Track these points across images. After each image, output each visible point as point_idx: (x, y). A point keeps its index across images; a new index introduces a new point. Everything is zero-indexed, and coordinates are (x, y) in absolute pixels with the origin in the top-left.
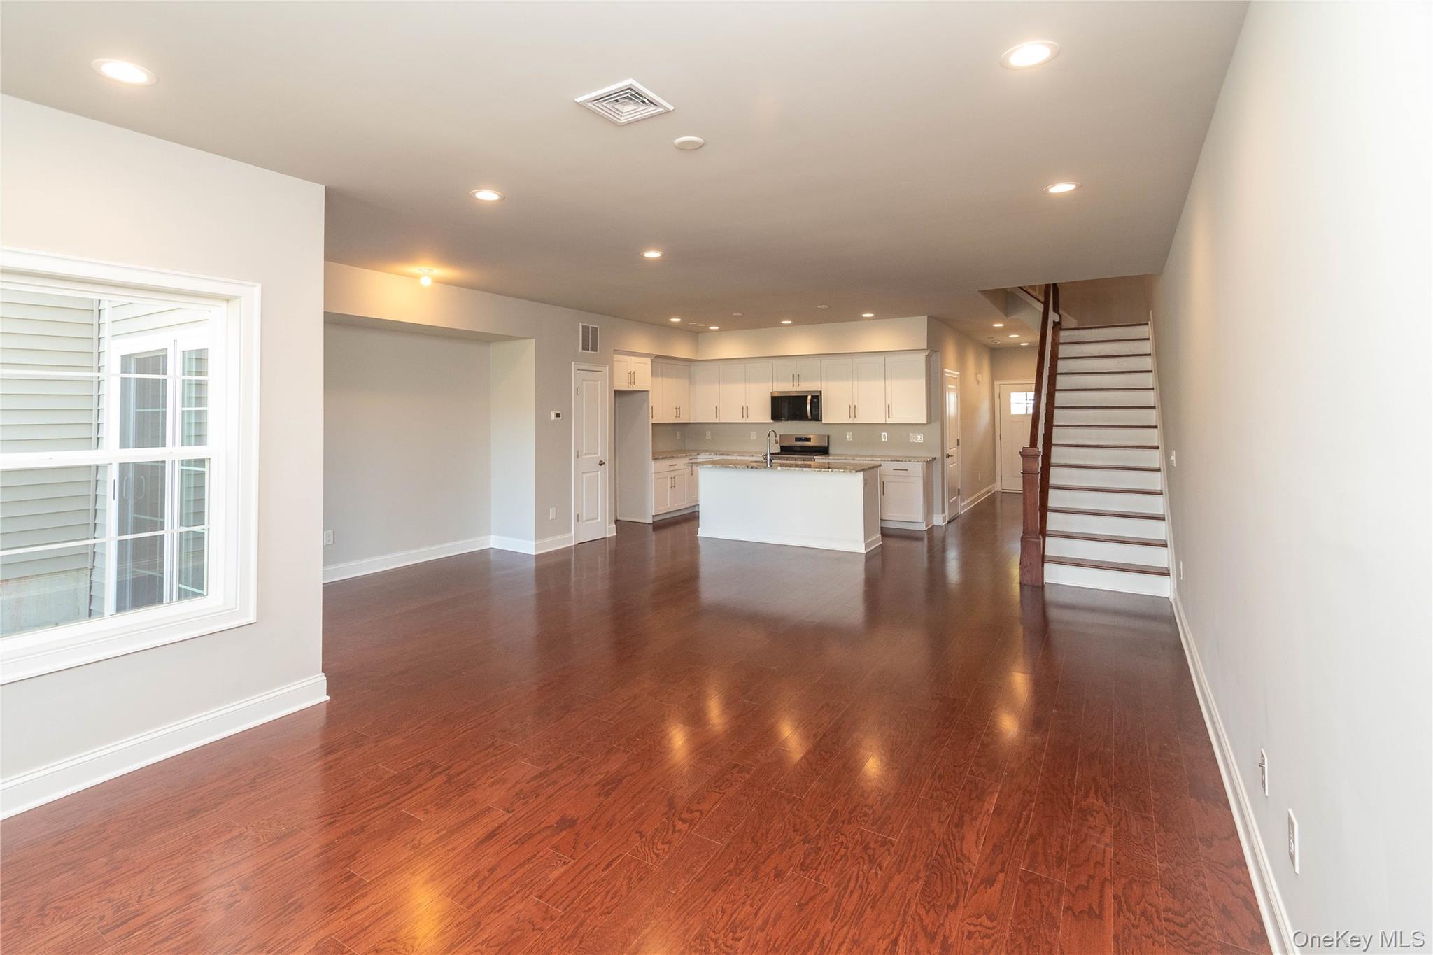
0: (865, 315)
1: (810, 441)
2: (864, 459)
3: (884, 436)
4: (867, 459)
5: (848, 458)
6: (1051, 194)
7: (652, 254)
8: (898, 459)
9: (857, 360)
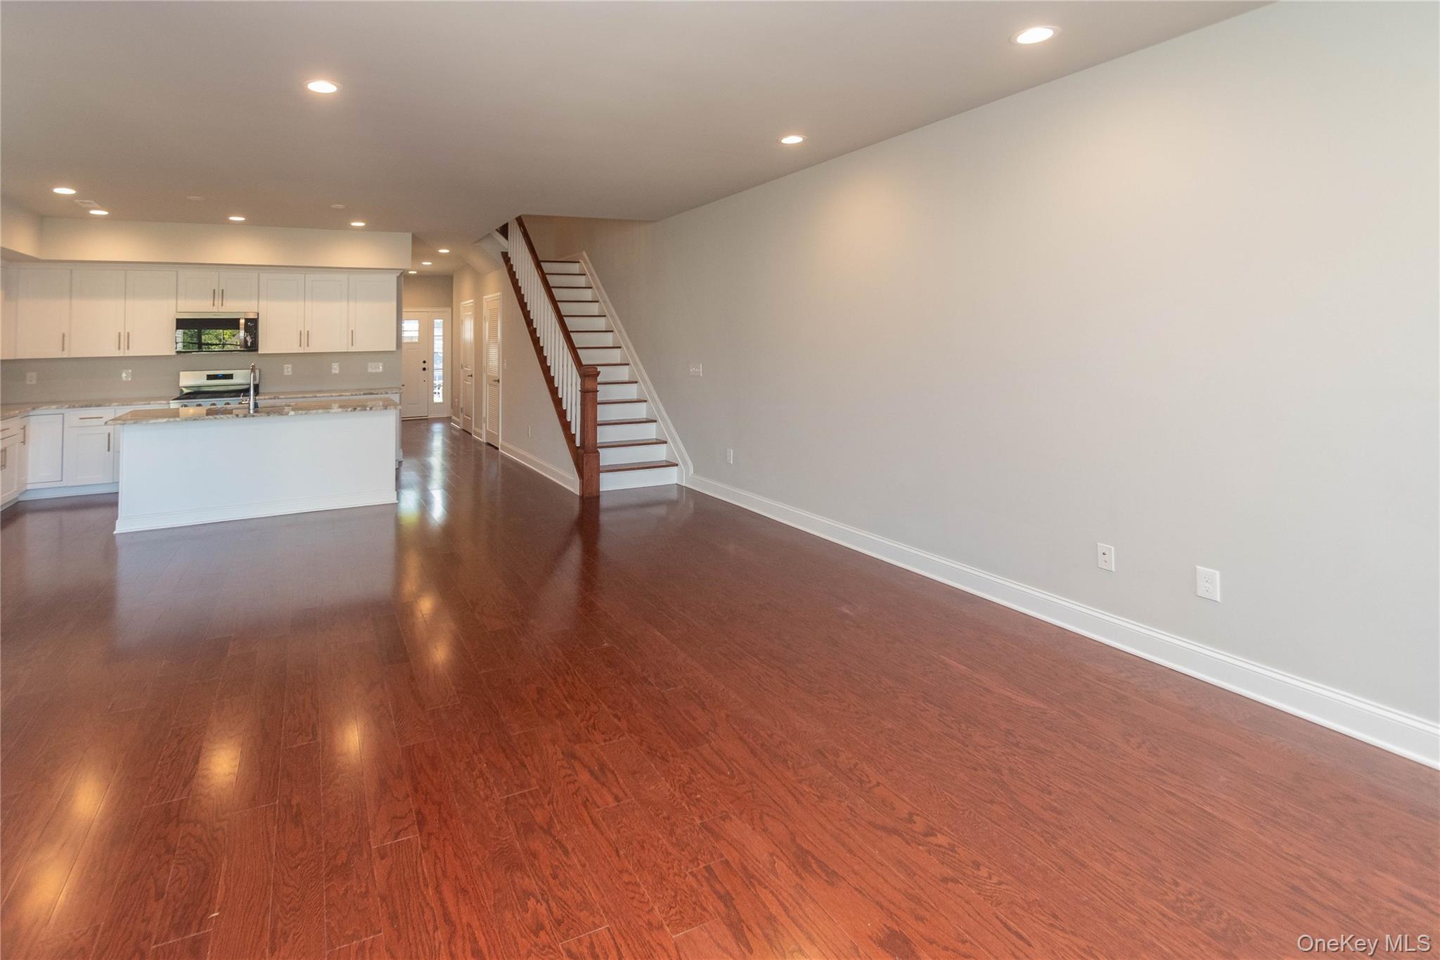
0: (355, 224)
1: (232, 378)
2: (329, 394)
3: (336, 368)
4: (333, 394)
5: (307, 395)
6: (783, 144)
7: (322, 87)
8: (373, 392)
9: (311, 277)
